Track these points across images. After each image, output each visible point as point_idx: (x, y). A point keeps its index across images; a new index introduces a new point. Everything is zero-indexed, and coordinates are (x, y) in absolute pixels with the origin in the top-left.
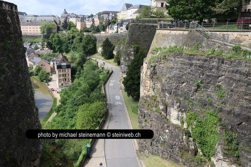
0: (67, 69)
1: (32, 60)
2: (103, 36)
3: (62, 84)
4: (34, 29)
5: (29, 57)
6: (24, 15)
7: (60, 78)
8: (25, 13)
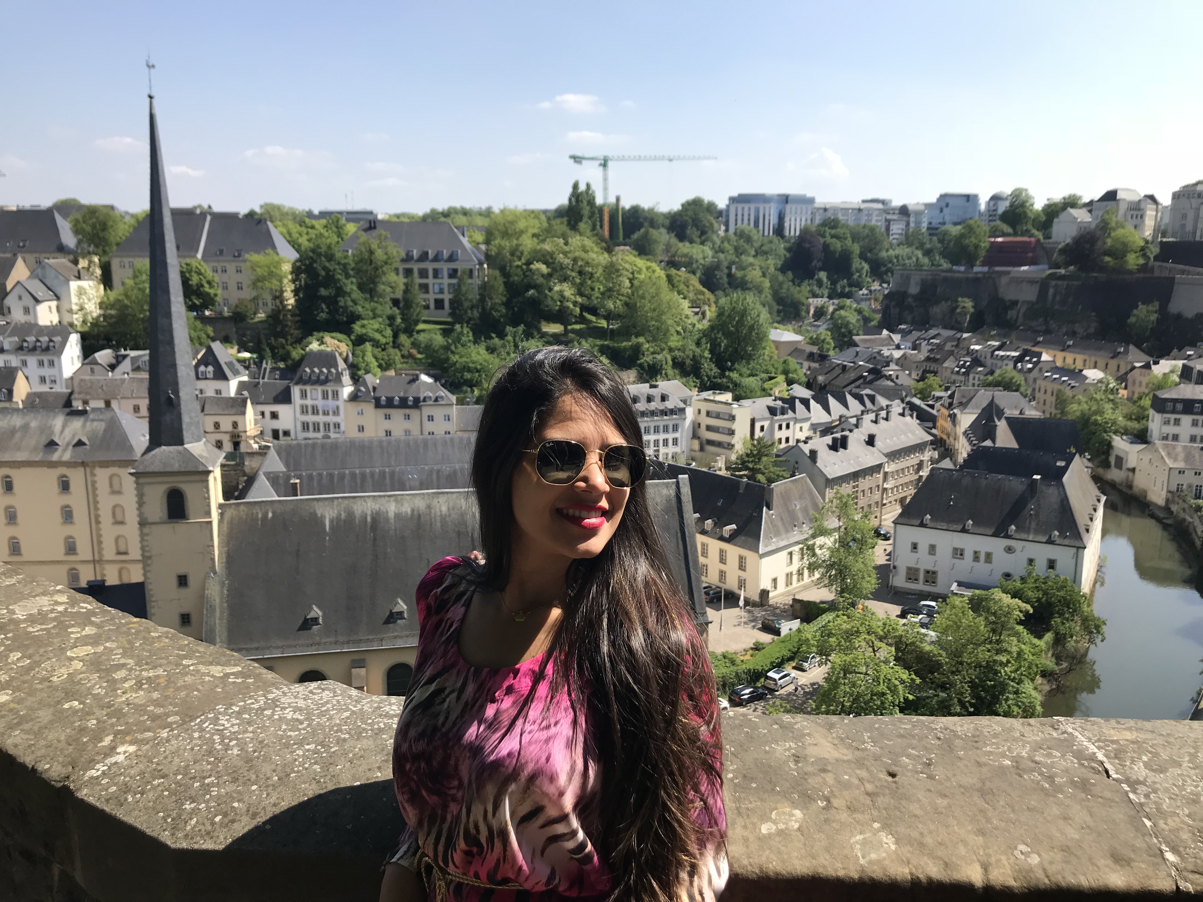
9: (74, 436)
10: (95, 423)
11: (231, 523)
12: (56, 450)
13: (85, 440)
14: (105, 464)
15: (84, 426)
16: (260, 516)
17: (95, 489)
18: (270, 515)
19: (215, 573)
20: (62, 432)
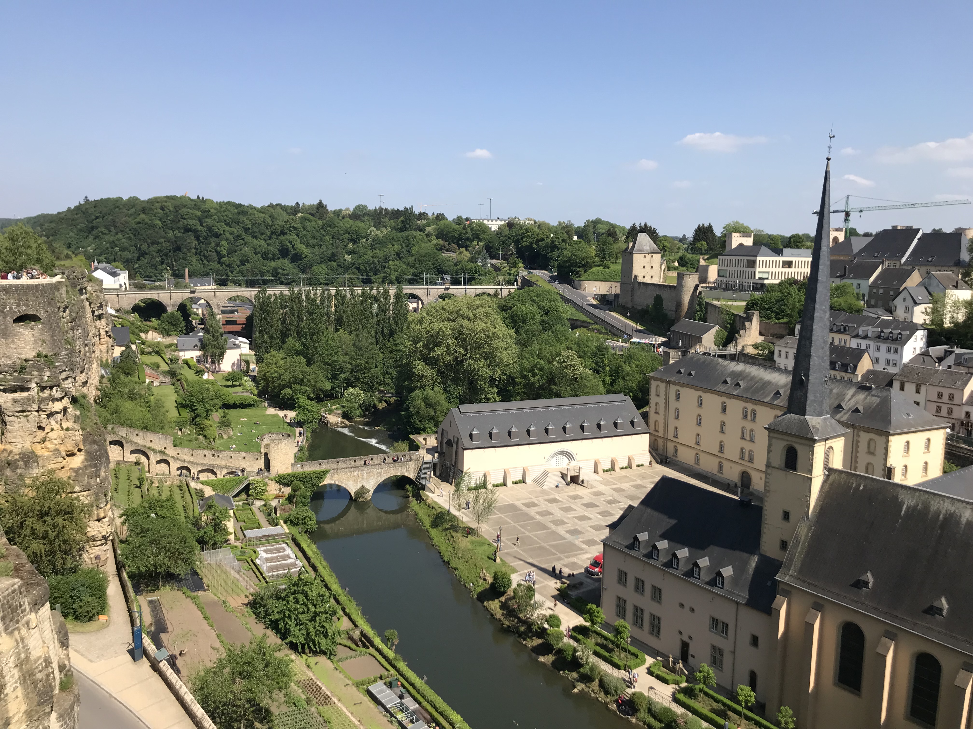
9: (856, 404)
10: (874, 398)
11: (832, 485)
12: (841, 412)
13: (861, 408)
14: (868, 430)
15: (865, 398)
16: (854, 486)
17: (858, 446)
18: (862, 487)
19: (808, 518)
20: (850, 400)
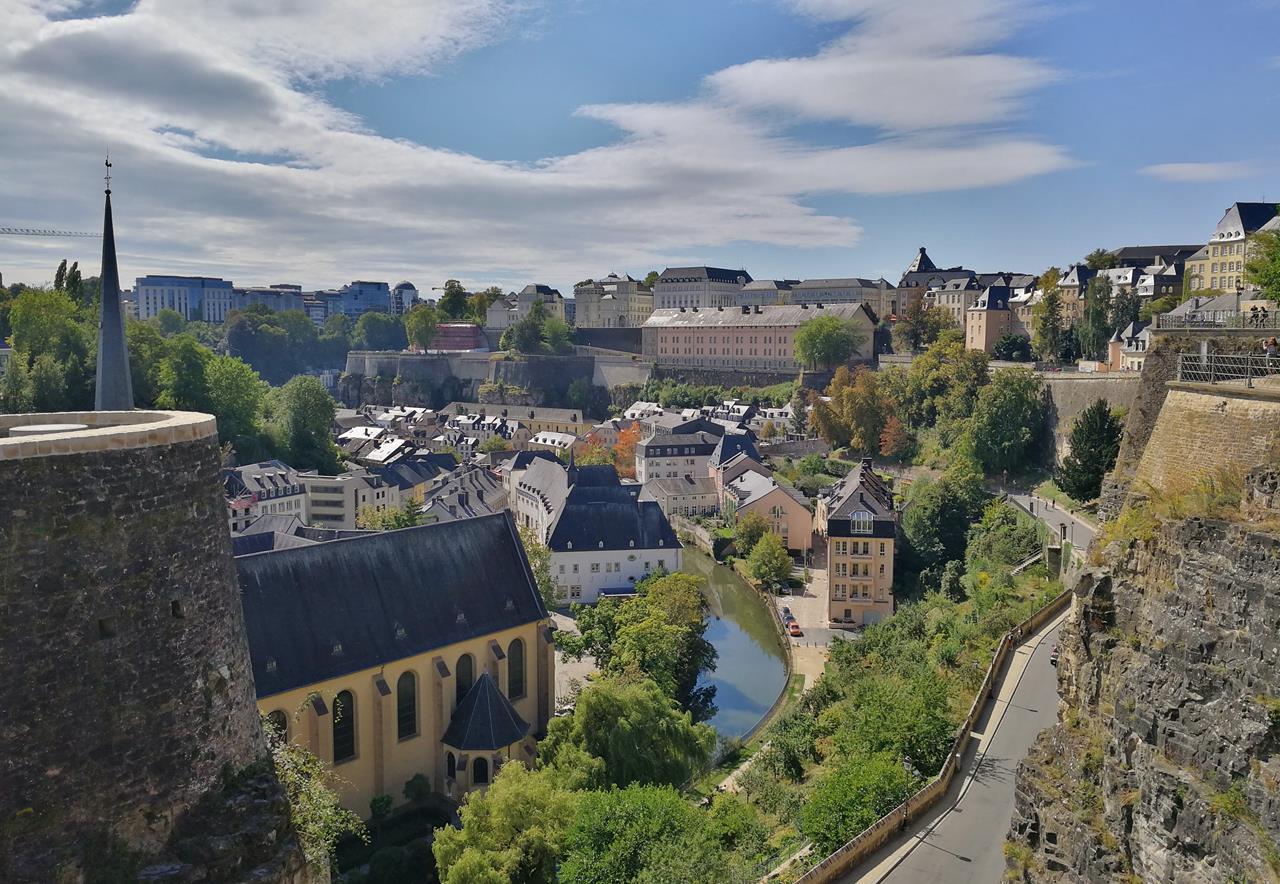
0: (874, 539)
1: (737, 483)
2: (1086, 385)
3: (848, 613)
4: (769, 346)
5: (725, 469)
6: (737, 282)
7: (841, 581)
8: (743, 273)
